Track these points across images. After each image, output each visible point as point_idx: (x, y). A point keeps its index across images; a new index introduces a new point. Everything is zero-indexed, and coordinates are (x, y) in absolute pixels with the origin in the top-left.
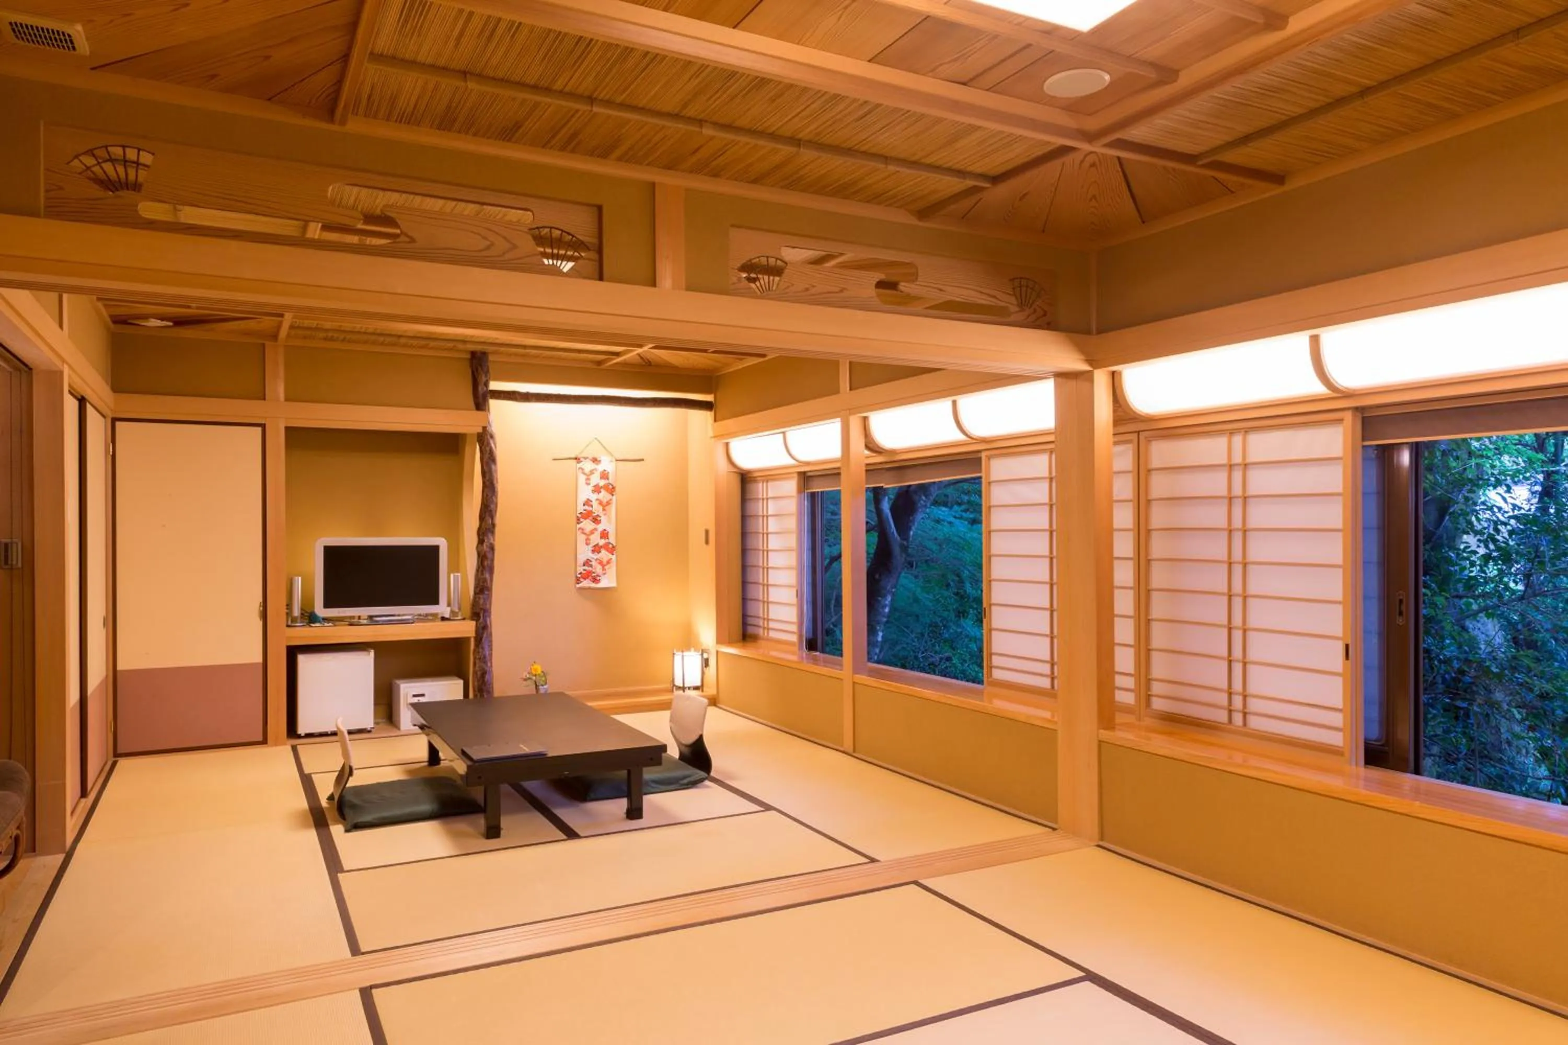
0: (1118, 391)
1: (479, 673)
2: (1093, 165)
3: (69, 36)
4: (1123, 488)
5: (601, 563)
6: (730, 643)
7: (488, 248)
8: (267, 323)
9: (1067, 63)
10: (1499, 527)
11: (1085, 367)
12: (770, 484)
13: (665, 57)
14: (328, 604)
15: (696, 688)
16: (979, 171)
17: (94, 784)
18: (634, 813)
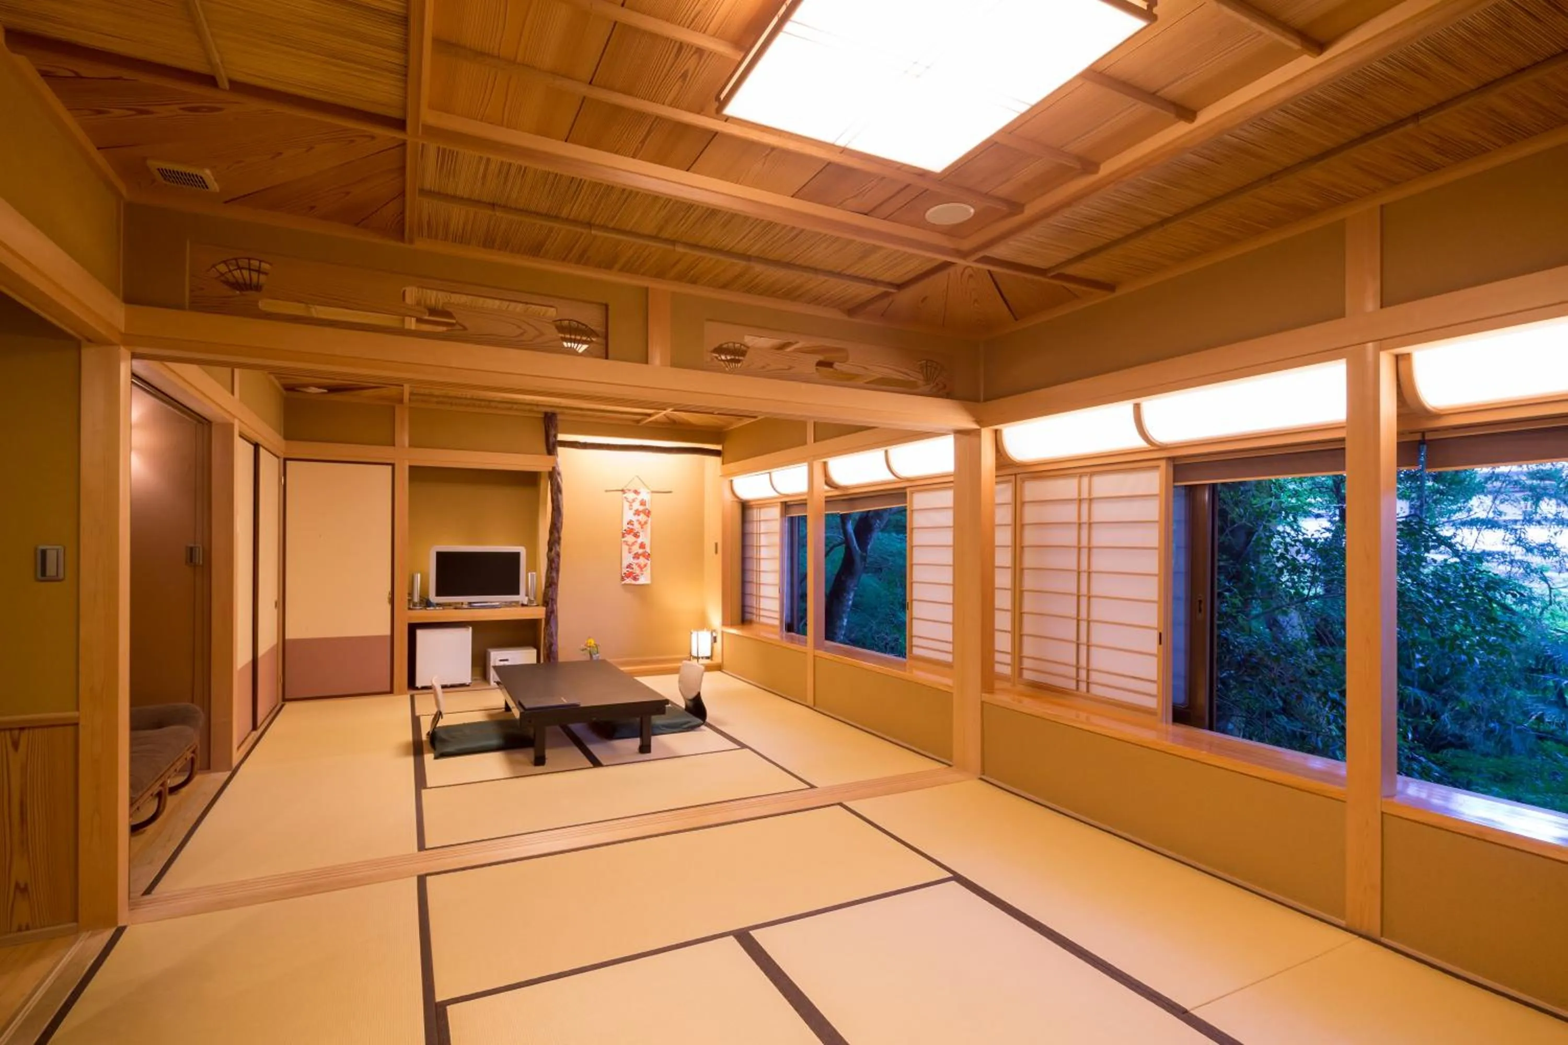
0: (999, 444)
1: (547, 645)
2: (971, 276)
3: (201, 178)
4: (1003, 516)
5: (639, 566)
6: (732, 625)
7: (522, 334)
8: (394, 391)
9: (939, 199)
10: (1289, 548)
11: (975, 426)
12: (762, 510)
13: (637, 193)
14: (439, 593)
15: (708, 658)
16: (888, 280)
17: (262, 723)
18: (645, 748)
